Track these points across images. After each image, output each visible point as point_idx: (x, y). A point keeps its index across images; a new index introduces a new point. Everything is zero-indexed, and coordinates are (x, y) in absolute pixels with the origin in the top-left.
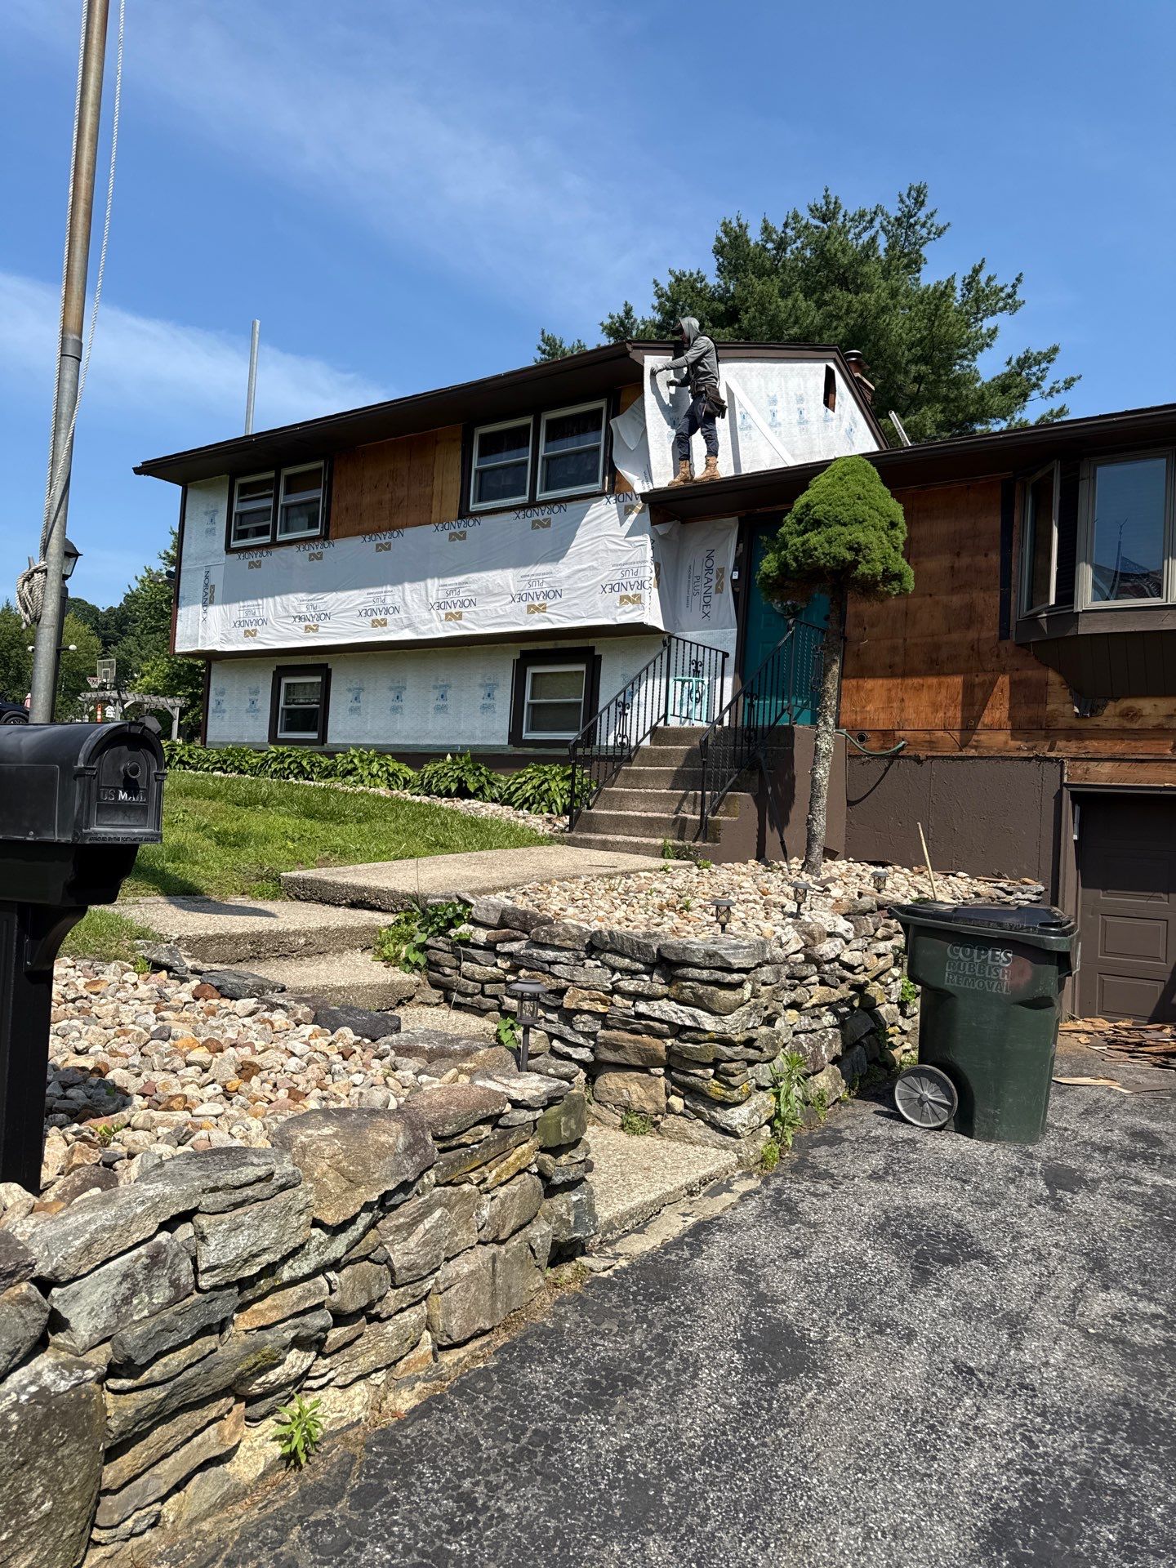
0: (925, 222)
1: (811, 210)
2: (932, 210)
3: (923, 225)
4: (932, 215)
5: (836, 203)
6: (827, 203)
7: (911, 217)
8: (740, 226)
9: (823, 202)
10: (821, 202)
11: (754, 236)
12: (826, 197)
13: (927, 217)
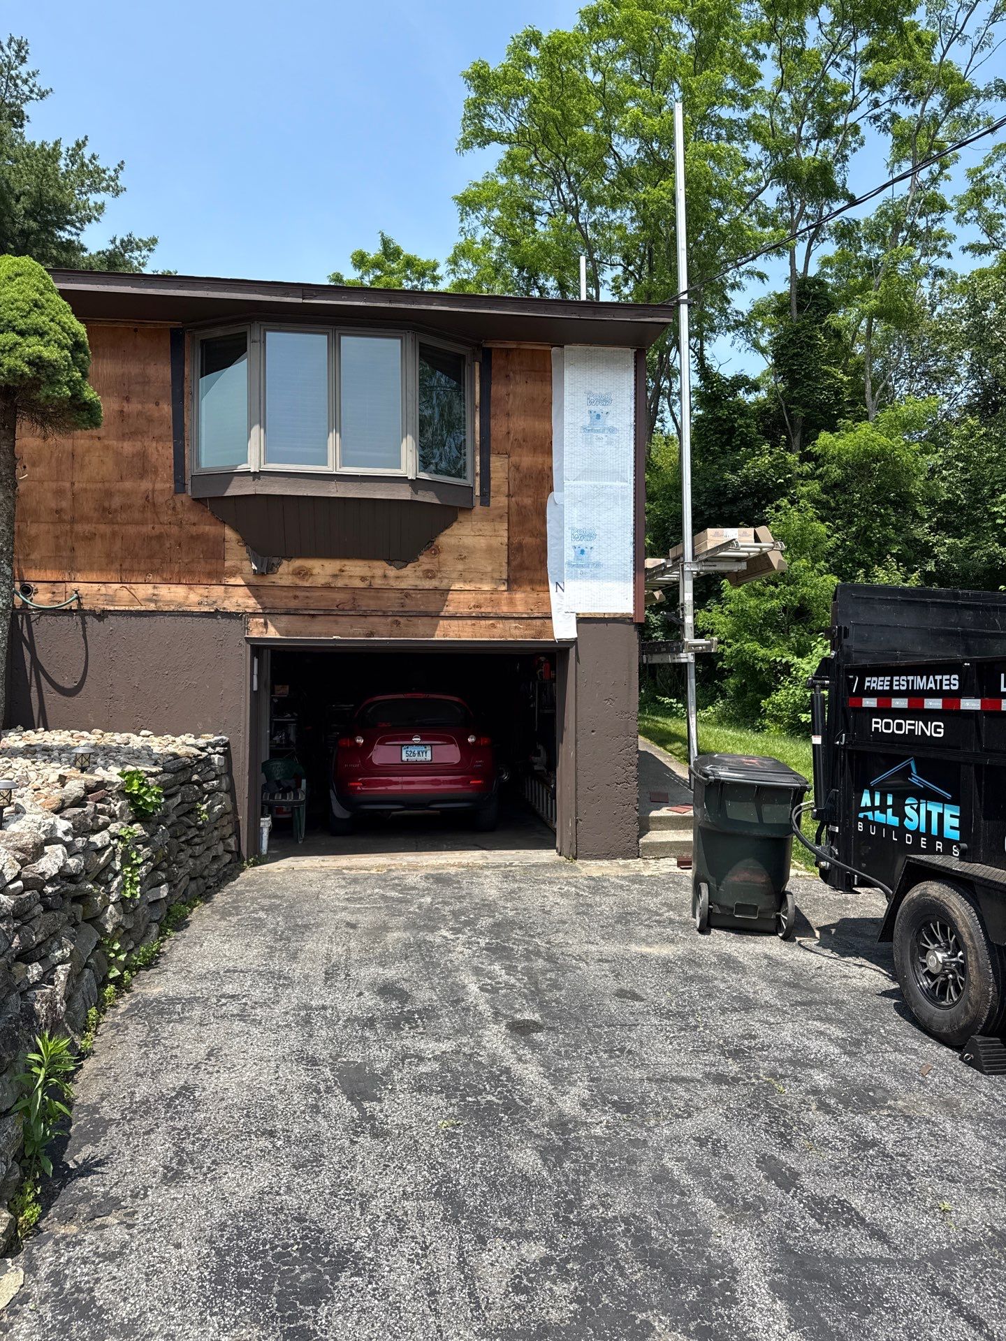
2: (32, 71)
4: (32, 75)
7: (12, 69)
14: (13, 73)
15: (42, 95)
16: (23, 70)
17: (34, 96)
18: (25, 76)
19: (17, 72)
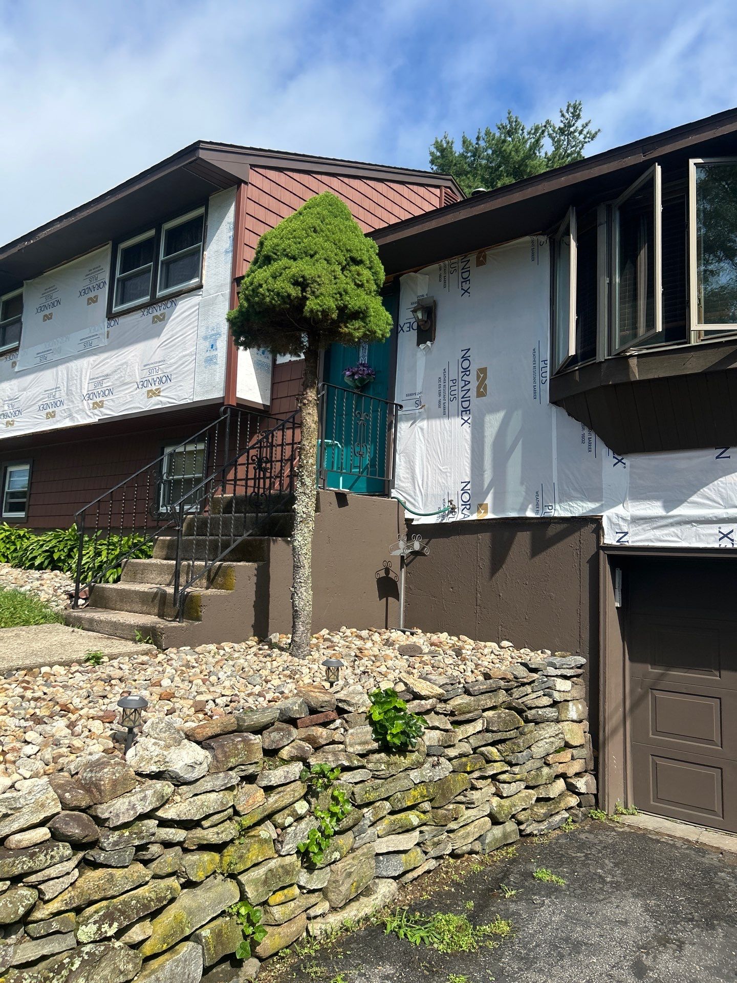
0: (582, 130)
1: (499, 128)
2: (587, 121)
3: (580, 133)
4: (587, 125)
5: (516, 121)
6: (510, 122)
7: (570, 126)
8: (448, 143)
9: (508, 122)
10: (506, 122)
11: (458, 149)
12: (509, 119)
13: (583, 126)
14: (572, 129)
15: (593, 138)
16: (579, 124)
17: (587, 140)
18: (580, 128)
19: (574, 128)
